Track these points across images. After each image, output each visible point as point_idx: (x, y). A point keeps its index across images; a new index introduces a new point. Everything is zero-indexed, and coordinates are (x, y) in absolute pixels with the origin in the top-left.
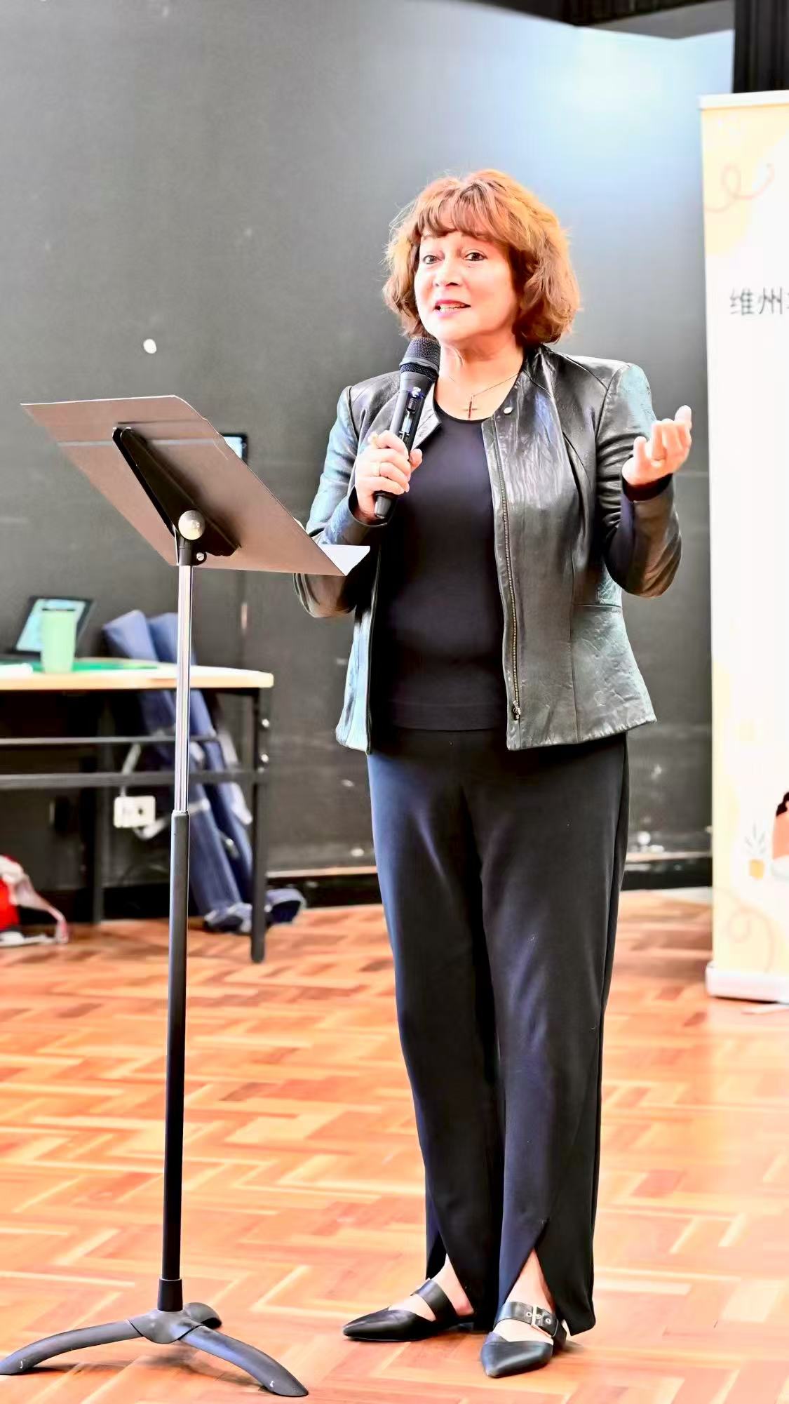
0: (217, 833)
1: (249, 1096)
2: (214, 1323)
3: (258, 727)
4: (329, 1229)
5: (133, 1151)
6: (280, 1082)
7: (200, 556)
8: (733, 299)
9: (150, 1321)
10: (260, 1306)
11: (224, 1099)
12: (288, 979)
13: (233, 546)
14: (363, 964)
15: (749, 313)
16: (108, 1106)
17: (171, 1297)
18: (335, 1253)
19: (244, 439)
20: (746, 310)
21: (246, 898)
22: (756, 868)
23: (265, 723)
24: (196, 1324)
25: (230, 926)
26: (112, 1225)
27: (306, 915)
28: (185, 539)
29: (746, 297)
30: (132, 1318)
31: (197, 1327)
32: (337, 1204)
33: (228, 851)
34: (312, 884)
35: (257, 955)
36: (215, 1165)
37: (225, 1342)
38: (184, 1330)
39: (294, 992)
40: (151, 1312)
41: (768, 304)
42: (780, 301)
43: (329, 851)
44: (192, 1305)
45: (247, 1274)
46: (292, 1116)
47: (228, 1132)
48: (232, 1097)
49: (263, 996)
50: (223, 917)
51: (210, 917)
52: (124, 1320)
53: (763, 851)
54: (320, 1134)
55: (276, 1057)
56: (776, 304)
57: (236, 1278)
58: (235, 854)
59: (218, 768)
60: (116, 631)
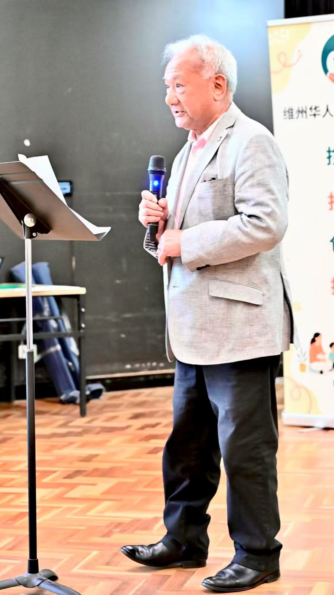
0: (64, 360)
1: (76, 476)
2: (54, 578)
3: (80, 311)
4: (108, 534)
5: (22, 502)
6: (90, 470)
7: (34, 234)
8: (285, 112)
9: (25, 578)
10: (76, 570)
11: (65, 478)
12: (96, 424)
13: (49, 229)
14: (130, 416)
15: (292, 118)
16: (13, 483)
17: (33, 567)
18: (111, 545)
19: (71, 183)
20: (291, 117)
21: (78, 388)
22: (303, 367)
23: (83, 310)
24: (45, 578)
25: (71, 401)
26: (11, 536)
27: (106, 395)
28: (27, 227)
29: (290, 111)
30: (17, 577)
31: (45, 580)
32: (112, 523)
33: (70, 368)
34: (108, 381)
35: (83, 413)
36: (58, 508)
37: (58, 587)
38: (39, 582)
39: (98, 430)
40: (25, 574)
41: (300, 114)
42: (305, 112)
43: (115, 367)
44: (44, 570)
45: (70, 555)
46: (94, 485)
47: (67, 492)
48: (69, 477)
49: (86, 431)
50: (68, 397)
51: (63, 397)
52: (13, 578)
53: (306, 359)
54: (107, 492)
55: (88, 459)
56: (304, 114)
57: (65, 557)
58: (73, 369)
59: (63, 331)
60: (17, 271)
